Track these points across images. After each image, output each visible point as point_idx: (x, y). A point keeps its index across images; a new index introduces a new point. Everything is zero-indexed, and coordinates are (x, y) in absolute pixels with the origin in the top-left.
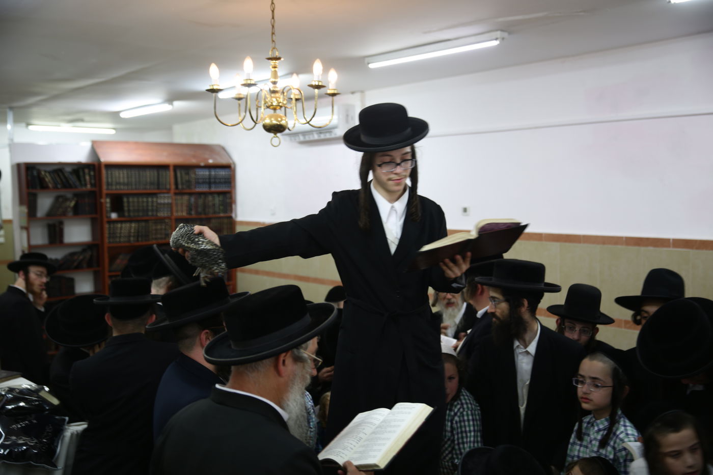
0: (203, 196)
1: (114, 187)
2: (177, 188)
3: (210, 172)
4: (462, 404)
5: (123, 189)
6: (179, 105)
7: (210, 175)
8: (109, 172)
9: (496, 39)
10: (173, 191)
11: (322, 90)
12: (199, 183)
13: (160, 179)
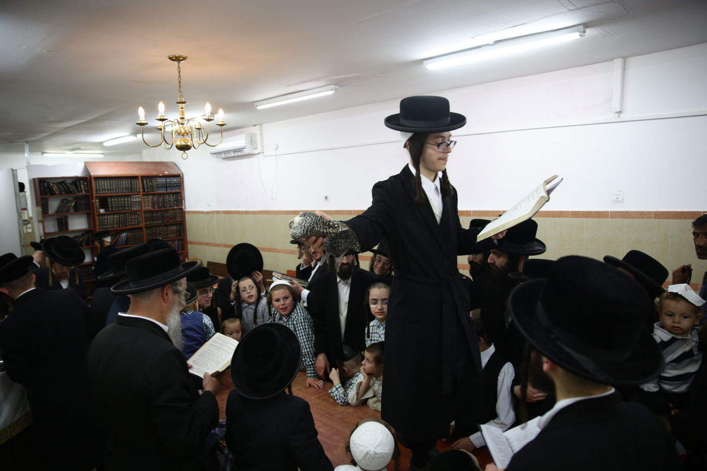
0: (162, 196)
1: (101, 192)
2: (144, 191)
3: (166, 179)
5: (107, 193)
7: (166, 182)
8: (97, 182)
9: (332, 90)
10: (141, 193)
12: (159, 187)
13: (133, 186)
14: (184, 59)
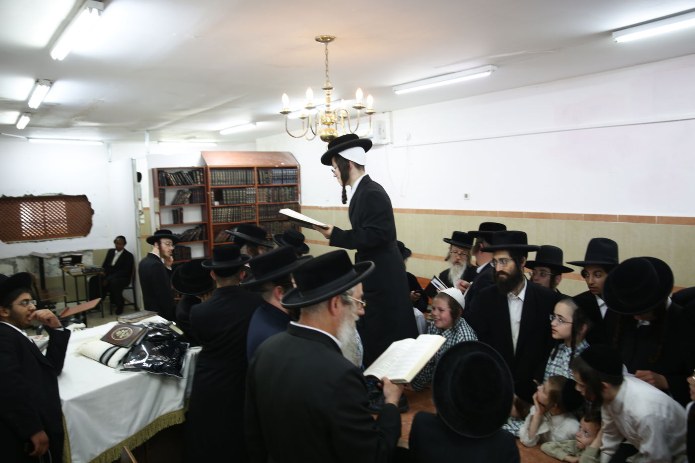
0: (277, 188)
1: (216, 184)
2: (259, 183)
3: (282, 171)
4: (465, 336)
5: (223, 185)
6: (261, 125)
7: (282, 174)
8: (213, 173)
9: (489, 71)
10: (256, 186)
11: (363, 110)
12: (274, 179)
13: (248, 177)
14: (332, 39)
